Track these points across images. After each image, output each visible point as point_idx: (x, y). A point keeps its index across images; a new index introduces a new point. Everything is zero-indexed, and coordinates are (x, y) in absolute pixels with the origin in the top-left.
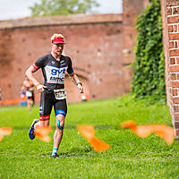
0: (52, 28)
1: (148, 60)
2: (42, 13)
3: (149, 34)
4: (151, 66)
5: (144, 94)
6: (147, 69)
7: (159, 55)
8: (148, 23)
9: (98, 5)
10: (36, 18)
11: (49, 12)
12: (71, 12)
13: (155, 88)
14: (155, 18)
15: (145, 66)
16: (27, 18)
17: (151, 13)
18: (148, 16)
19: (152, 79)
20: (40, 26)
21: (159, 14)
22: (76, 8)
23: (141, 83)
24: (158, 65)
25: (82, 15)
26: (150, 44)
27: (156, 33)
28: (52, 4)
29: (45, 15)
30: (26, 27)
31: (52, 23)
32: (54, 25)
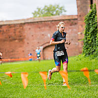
0: (43, 22)
1: (91, 37)
2: (38, 15)
3: (91, 24)
4: (92, 40)
5: (89, 54)
6: (90, 41)
7: (96, 34)
8: (90, 19)
9: (65, 11)
10: (36, 18)
11: (42, 15)
12: (52, 15)
13: (94, 51)
14: (94, 17)
15: (89, 40)
16: (31, 18)
17: (91, 14)
18: (90, 16)
19: (93, 46)
20: (37, 22)
21: (96, 15)
22: (55, 13)
23: (87, 49)
24: (96, 40)
25: (57, 16)
26: (92, 29)
27: (94, 24)
28: (43, 11)
29: (39, 17)
30: (31, 22)
31: (43, 20)
32: (44, 21)
